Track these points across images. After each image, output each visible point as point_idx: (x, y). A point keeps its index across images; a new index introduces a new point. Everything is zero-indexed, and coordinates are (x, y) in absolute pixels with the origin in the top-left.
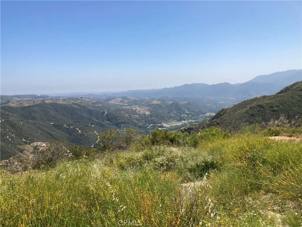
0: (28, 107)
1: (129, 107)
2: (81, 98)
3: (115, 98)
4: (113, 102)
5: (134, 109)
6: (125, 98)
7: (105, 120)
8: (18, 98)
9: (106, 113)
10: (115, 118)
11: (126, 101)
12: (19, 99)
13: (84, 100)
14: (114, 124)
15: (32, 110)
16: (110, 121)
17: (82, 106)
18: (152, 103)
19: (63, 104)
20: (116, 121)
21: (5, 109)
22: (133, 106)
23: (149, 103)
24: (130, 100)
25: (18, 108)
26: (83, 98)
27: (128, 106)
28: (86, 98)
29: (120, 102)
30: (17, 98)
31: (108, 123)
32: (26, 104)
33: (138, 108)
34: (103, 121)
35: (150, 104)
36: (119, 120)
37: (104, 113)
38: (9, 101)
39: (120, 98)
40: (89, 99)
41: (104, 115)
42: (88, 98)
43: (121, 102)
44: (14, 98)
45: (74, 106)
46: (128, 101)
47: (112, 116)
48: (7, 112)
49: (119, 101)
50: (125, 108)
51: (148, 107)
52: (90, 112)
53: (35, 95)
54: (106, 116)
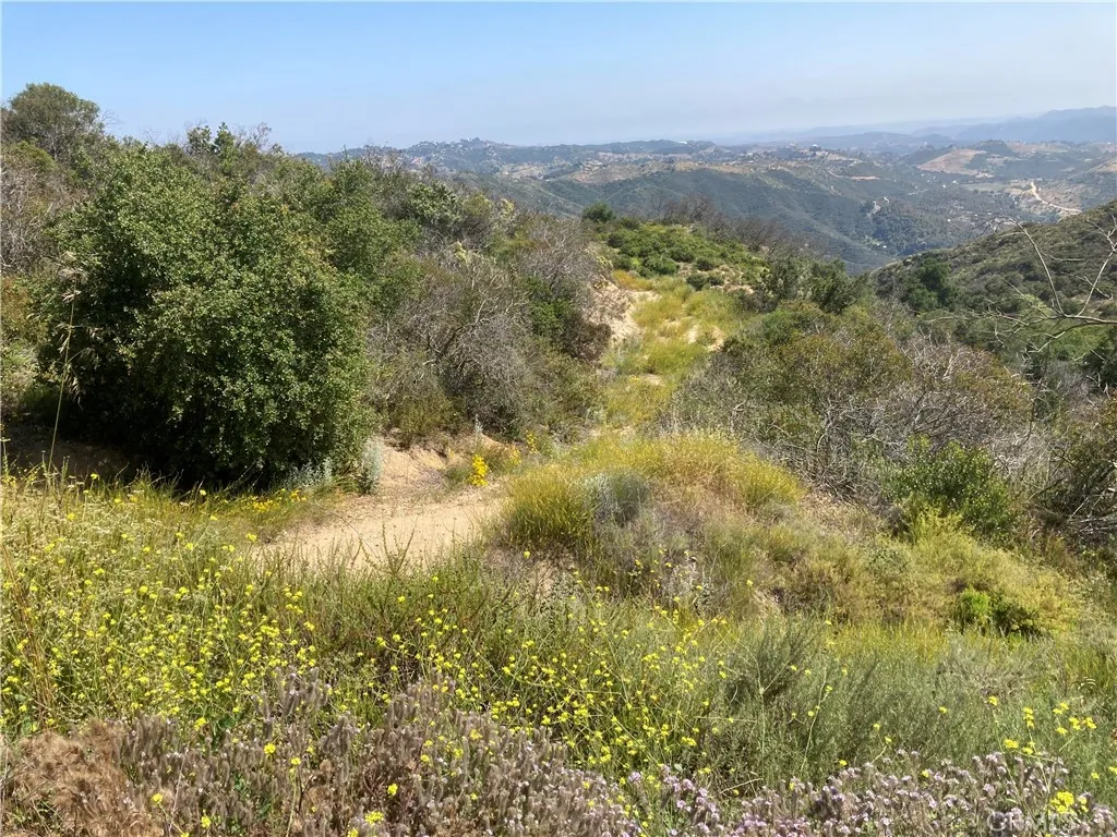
0: (621, 184)
1: (997, 186)
2: (815, 149)
3: (951, 146)
4: (939, 164)
5: (1015, 192)
6: (995, 147)
7: (868, 234)
8: (614, 152)
9: (877, 208)
10: (907, 229)
11: (996, 160)
12: (616, 156)
13: (822, 157)
14: (898, 248)
15: (630, 193)
16: (886, 240)
17: (800, 181)
18: (1105, 169)
19: (732, 173)
20: (908, 240)
21: (559, 190)
22: (1014, 182)
23: (1096, 169)
24: (1016, 155)
25: (594, 186)
26: (819, 149)
27: (991, 181)
28: (830, 152)
29: (968, 166)
30: (610, 154)
31: (875, 247)
32: (619, 174)
33: (1034, 189)
34: (861, 235)
35: (1092, 175)
36: (922, 236)
37: (869, 207)
38: (577, 166)
39: (971, 148)
40: (843, 154)
41: (869, 215)
42: (838, 152)
43: (976, 163)
44: (601, 154)
45: (769, 181)
46: (1005, 162)
47: (896, 221)
48: (561, 200)
49: (963, 161)
50: (976, 191)
51: (1081, 186)
52: (819, 203)
53: (669, 142)
54: (874, 219)
